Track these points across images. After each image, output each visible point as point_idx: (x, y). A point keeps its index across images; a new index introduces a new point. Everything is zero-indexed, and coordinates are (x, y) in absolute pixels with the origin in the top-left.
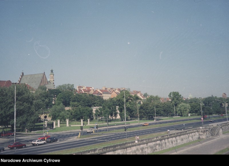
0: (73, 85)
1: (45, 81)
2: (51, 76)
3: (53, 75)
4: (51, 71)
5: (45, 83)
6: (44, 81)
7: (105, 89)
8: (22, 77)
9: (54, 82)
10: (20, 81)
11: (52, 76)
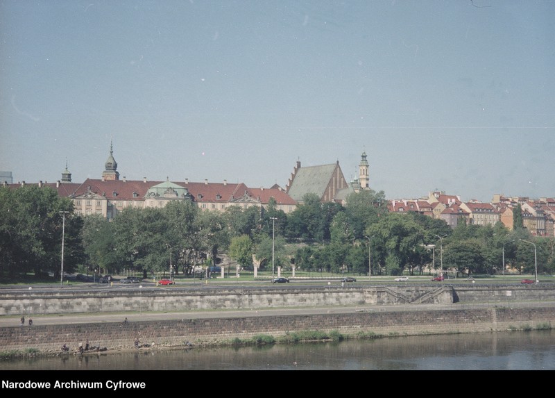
0: (382, 192)
1: (340, 181)
2: (361, 168)
3: (367, 166)
4: (363, 156)
5: (340, 187)
6: (336, 181)
7: (501, 200)
8: (296, 170)
9: (369, 182)
10: (292, 181)
11: (364, 168)
